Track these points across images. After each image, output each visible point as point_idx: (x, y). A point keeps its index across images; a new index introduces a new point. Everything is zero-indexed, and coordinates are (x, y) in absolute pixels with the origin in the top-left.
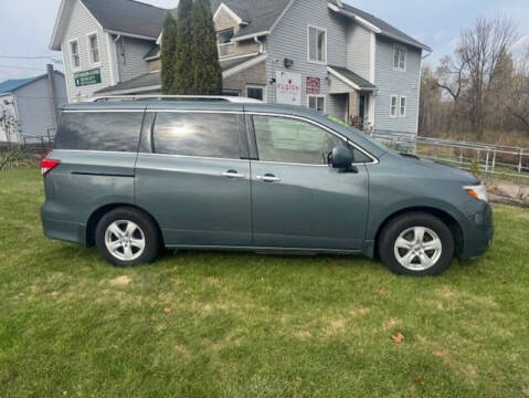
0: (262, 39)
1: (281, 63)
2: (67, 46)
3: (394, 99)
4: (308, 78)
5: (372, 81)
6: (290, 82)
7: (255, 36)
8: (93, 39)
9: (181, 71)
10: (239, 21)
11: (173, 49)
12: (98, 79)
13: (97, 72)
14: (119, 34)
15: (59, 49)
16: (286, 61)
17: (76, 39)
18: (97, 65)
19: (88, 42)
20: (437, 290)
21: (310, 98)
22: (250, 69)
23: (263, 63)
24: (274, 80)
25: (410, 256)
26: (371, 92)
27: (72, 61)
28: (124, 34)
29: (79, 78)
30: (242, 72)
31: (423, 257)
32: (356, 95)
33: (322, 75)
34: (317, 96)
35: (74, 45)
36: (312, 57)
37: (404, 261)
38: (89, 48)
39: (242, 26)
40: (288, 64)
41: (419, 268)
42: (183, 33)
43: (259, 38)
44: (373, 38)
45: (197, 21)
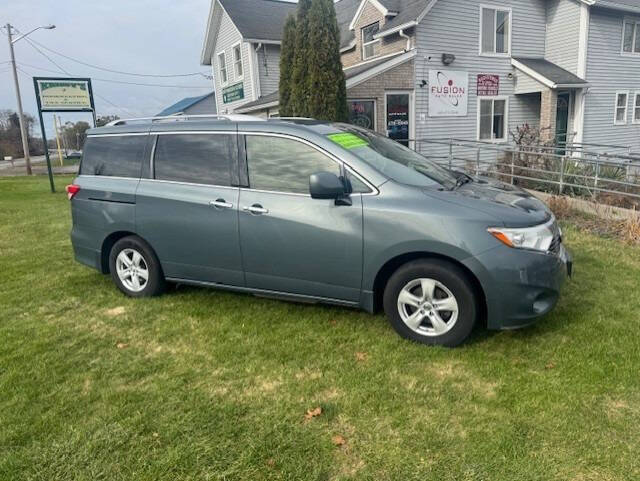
0: (409, 31)
1: (437, 60)
2: (216, 60)
3: (622, 97)
4: (479, 76)
5: (581, 75)
6: (450, 83)
7: (400, 29)
8: (238, 51)
9: (297, 81)
10: (385, 12)
11: (291, 56)
12: (241, 94)
13: (240, 87)
14: (260, 42)
15: (210, 64)
16: (444, 57)
17: (224, 51)
18: (241, 78)
19: (233, 54)
20: (436, 364)
21: (482, 101)
22: (389, 71)
23: (410, 62)
24: (424, 83)
25: (418, 317)
26: (580, 89)
27: (220, 74)
28: (264, 41)
29: (226, 94)
30: (378, 76)
31: (435, 319)
32: (550, 94)
33: (502, 70)
34: (494, 98)
35: (222, 57)
36: (487, 48)
37: (411, 321)
38: (234, 61)
39: (389, 18)
40: (447, 61)
41: (431, 333)
42: (301, 37)
43: (405, 31)
44: (584, 13)
45: (315, 20)
